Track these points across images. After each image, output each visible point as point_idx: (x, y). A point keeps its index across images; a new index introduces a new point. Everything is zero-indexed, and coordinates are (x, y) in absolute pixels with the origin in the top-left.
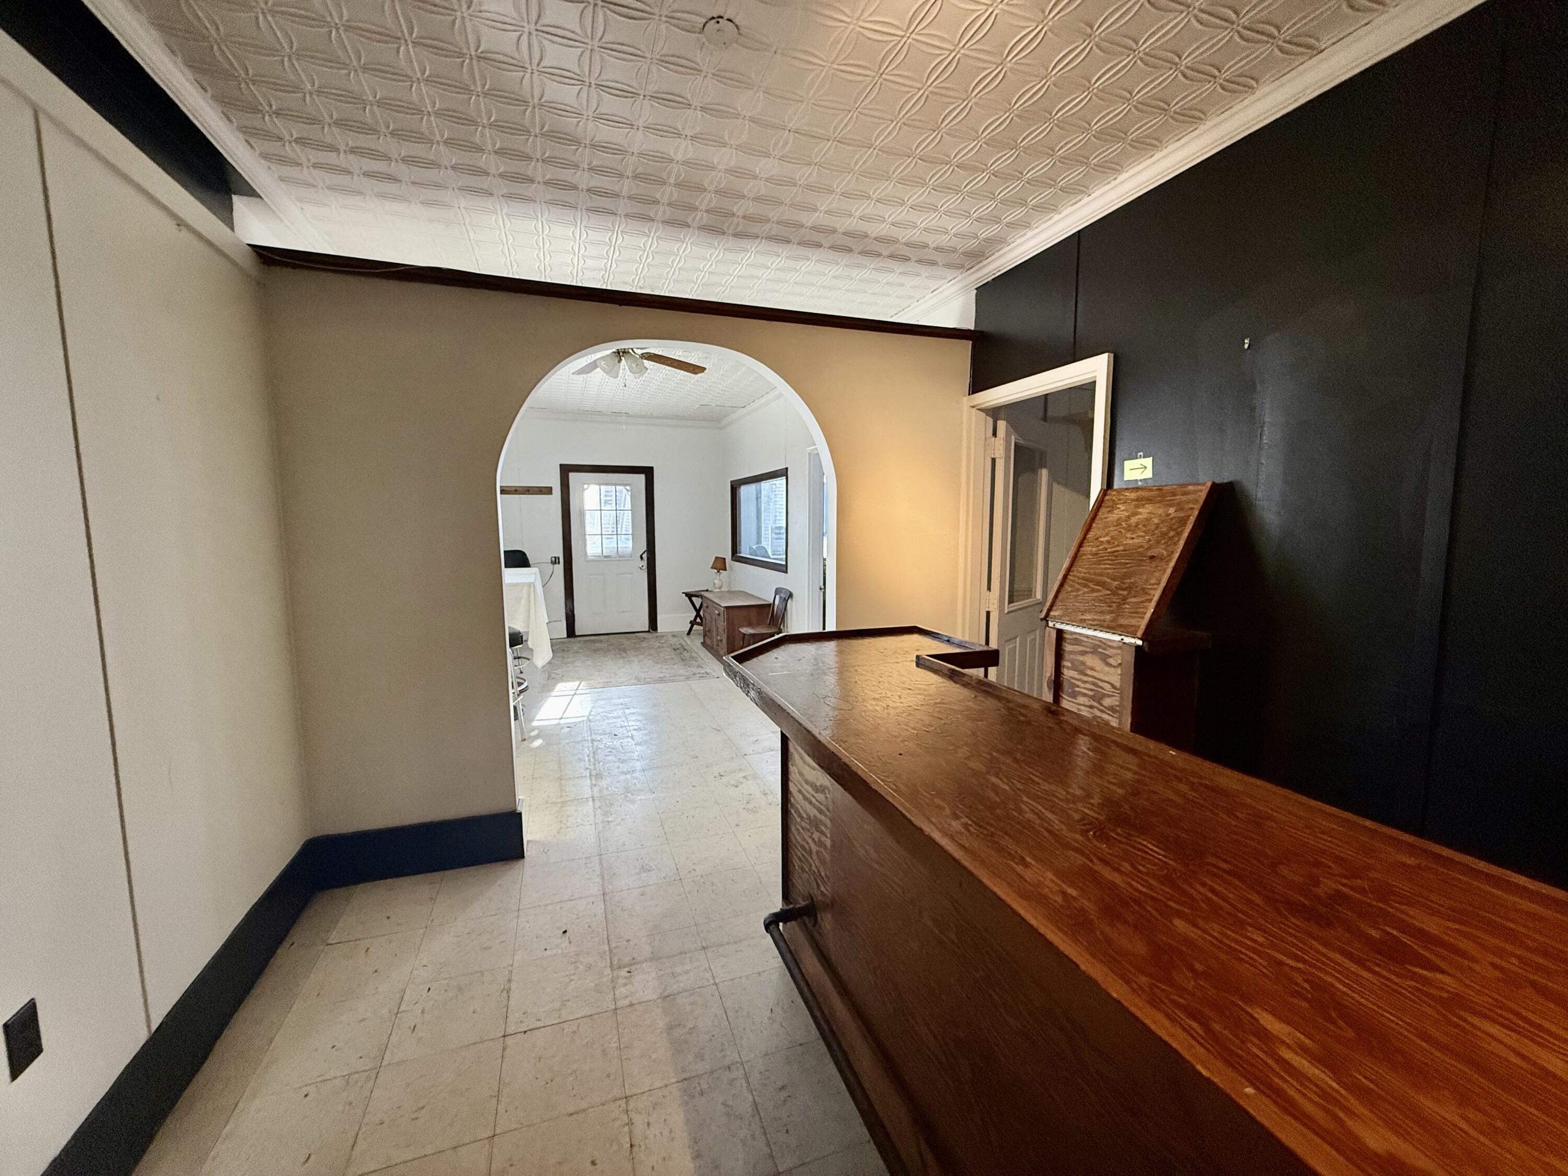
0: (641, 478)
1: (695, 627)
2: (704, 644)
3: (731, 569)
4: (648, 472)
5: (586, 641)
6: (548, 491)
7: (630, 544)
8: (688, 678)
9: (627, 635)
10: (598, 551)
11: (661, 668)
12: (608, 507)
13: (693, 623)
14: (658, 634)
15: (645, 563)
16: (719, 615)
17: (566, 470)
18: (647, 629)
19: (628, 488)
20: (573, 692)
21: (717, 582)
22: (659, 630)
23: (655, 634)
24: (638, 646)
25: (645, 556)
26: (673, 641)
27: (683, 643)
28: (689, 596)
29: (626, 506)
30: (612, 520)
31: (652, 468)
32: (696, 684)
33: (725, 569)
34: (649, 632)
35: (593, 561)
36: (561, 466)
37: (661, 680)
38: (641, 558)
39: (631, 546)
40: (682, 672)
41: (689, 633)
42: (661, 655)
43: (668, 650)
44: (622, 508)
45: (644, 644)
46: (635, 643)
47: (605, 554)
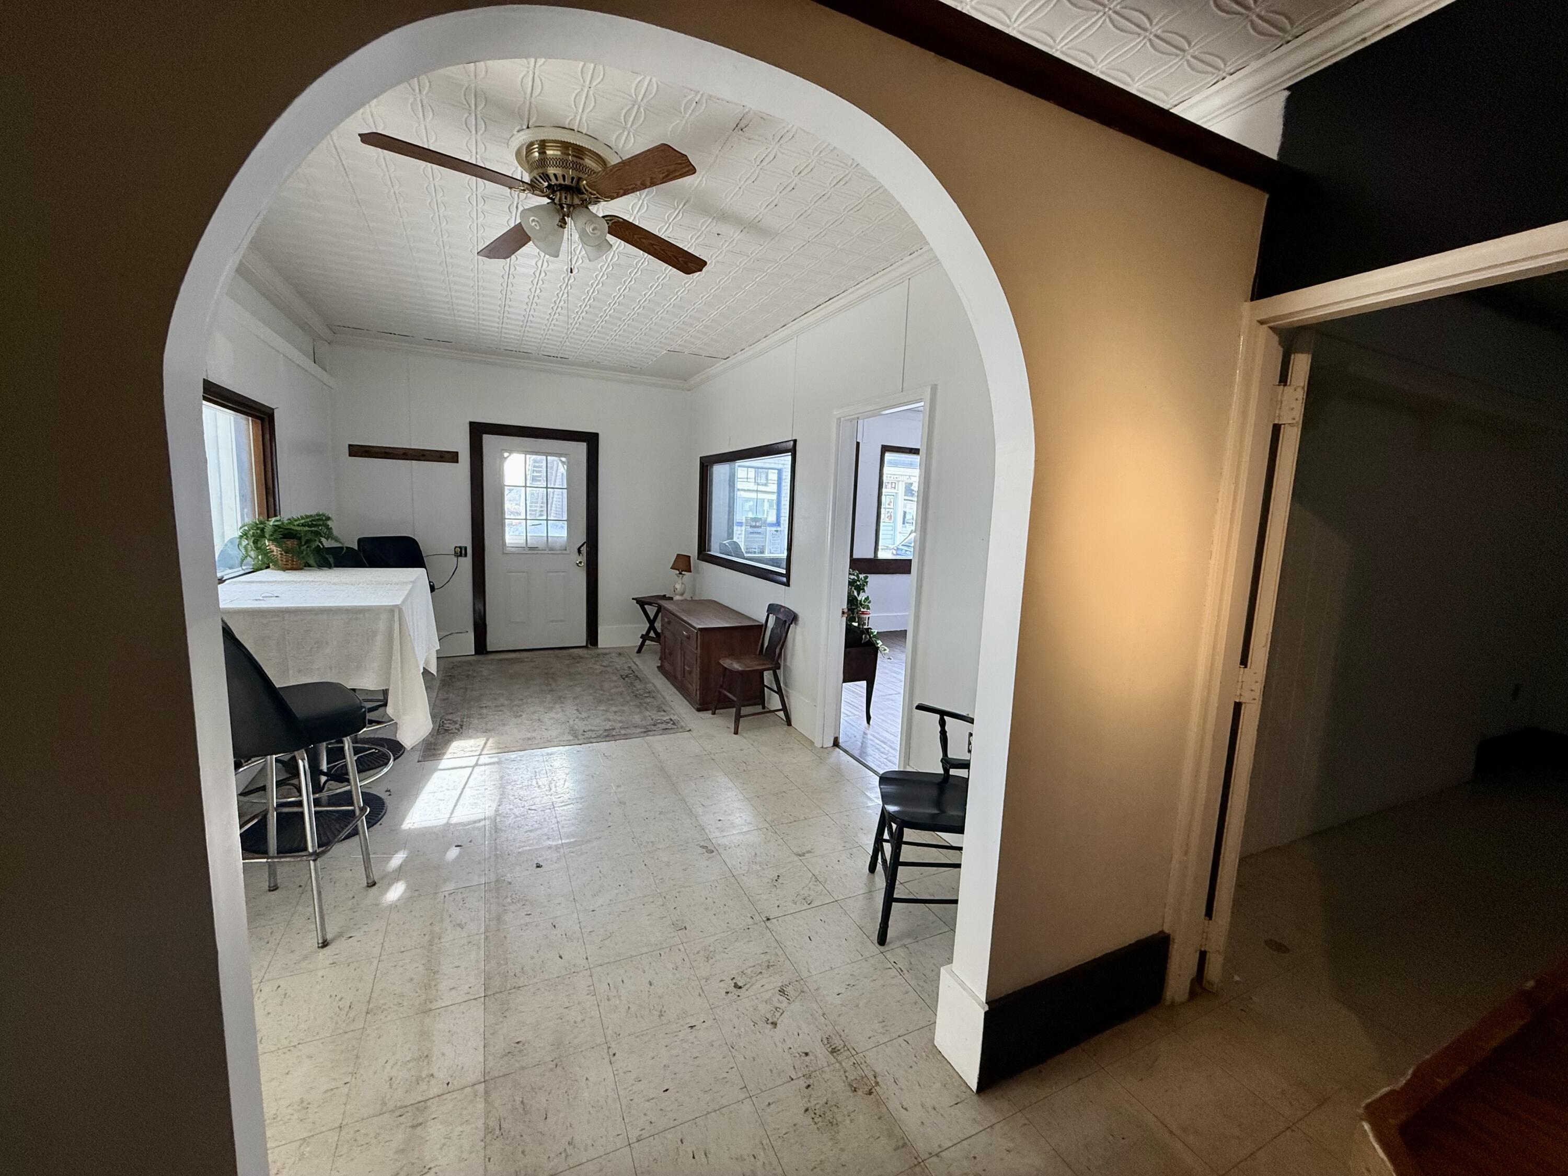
0: (581, 448)
1: (647, 642)
2: (661, 668)
3: (697, 572)
4: (591, 440)
5: (501, 660)
6: (453, 457)
7: (564, 533)
8: (647, 732)
9: (557, 652)
10: (521, 541)
11: (607, 711)
12: (537, 484)
13: (645, 638)
14: (600, 651)
15: (583, 558)
16: (688, 638)
17: (478, 431)
18: (584, 644)
19: (563, 459)
20: (473, 761)
21: (678, 586)
22: (599, 646)
23: (593, 652)
24: (572, 670)
25: (584, 549)
26: (619, 662)
27: (634, 667)
28: (642, 603)
29: (557, 483)
30: (540, 500)
31: (596, 435)
32: (660, 742)
33: (690, 571)
34: (586, 647)
35: (513, 553)
36: (472, 424)
37: (609, 735)
38: (579, 551)
39: (566, 535)
40: (637, 719)
41: (639, 651)
42: (606, 685)
43: (615, 678)
44: (552, 486)
45: (580, 668)
46: (568, 666)
47: (529, 545)
